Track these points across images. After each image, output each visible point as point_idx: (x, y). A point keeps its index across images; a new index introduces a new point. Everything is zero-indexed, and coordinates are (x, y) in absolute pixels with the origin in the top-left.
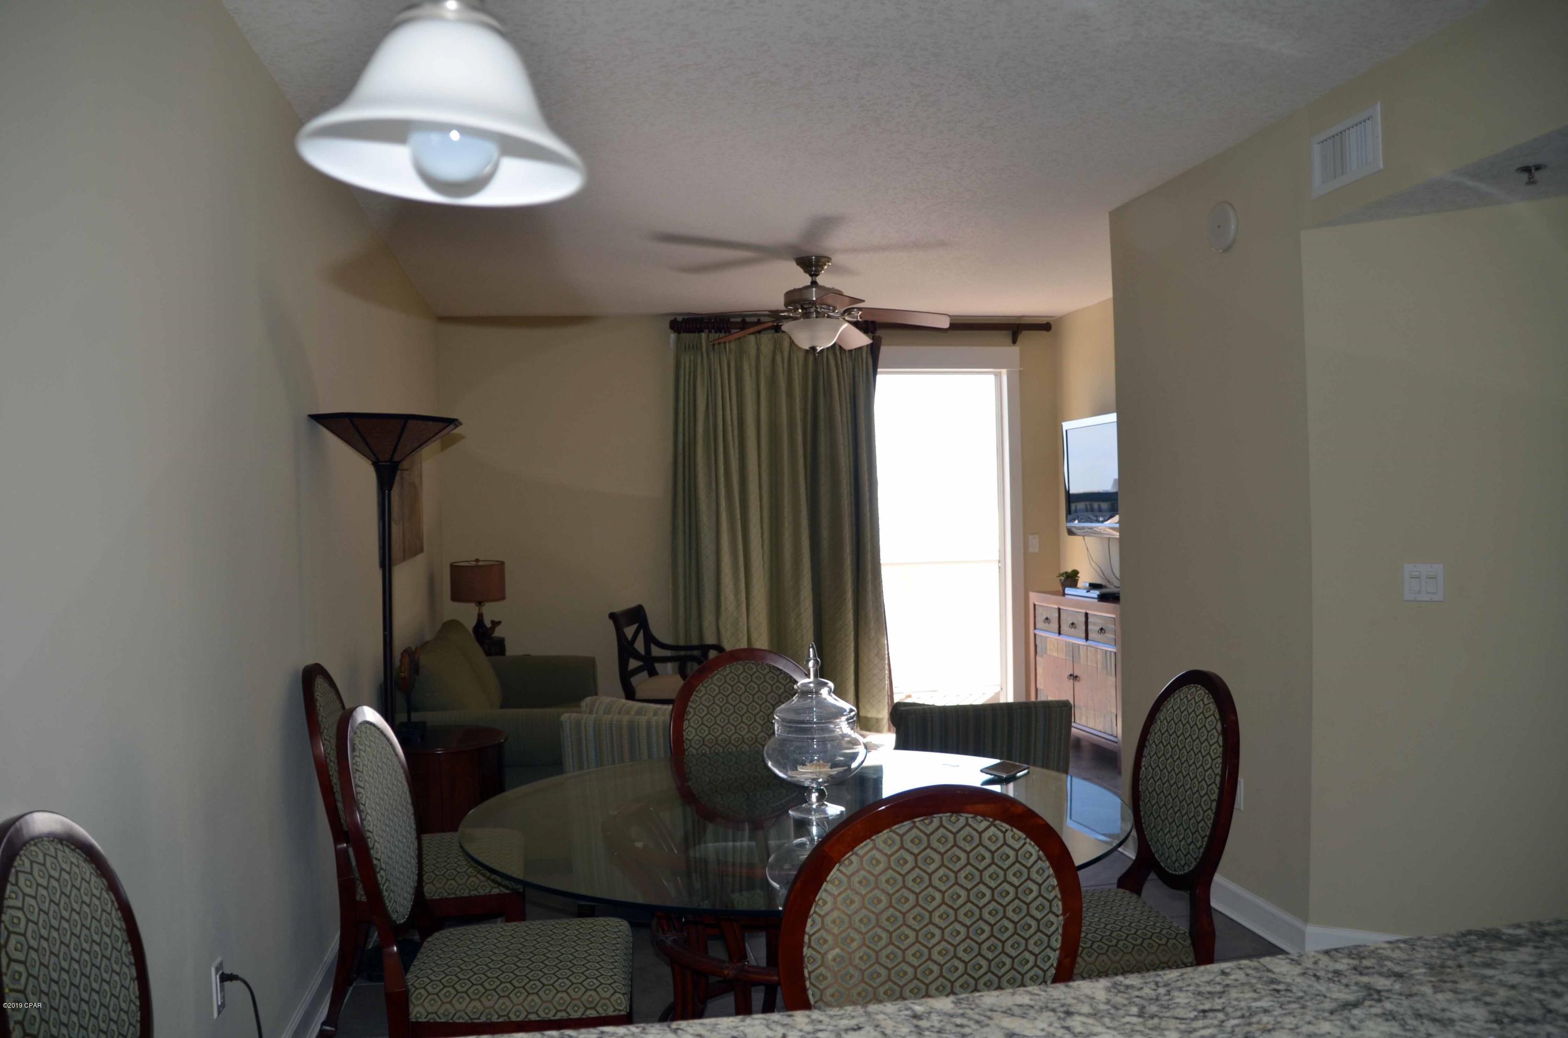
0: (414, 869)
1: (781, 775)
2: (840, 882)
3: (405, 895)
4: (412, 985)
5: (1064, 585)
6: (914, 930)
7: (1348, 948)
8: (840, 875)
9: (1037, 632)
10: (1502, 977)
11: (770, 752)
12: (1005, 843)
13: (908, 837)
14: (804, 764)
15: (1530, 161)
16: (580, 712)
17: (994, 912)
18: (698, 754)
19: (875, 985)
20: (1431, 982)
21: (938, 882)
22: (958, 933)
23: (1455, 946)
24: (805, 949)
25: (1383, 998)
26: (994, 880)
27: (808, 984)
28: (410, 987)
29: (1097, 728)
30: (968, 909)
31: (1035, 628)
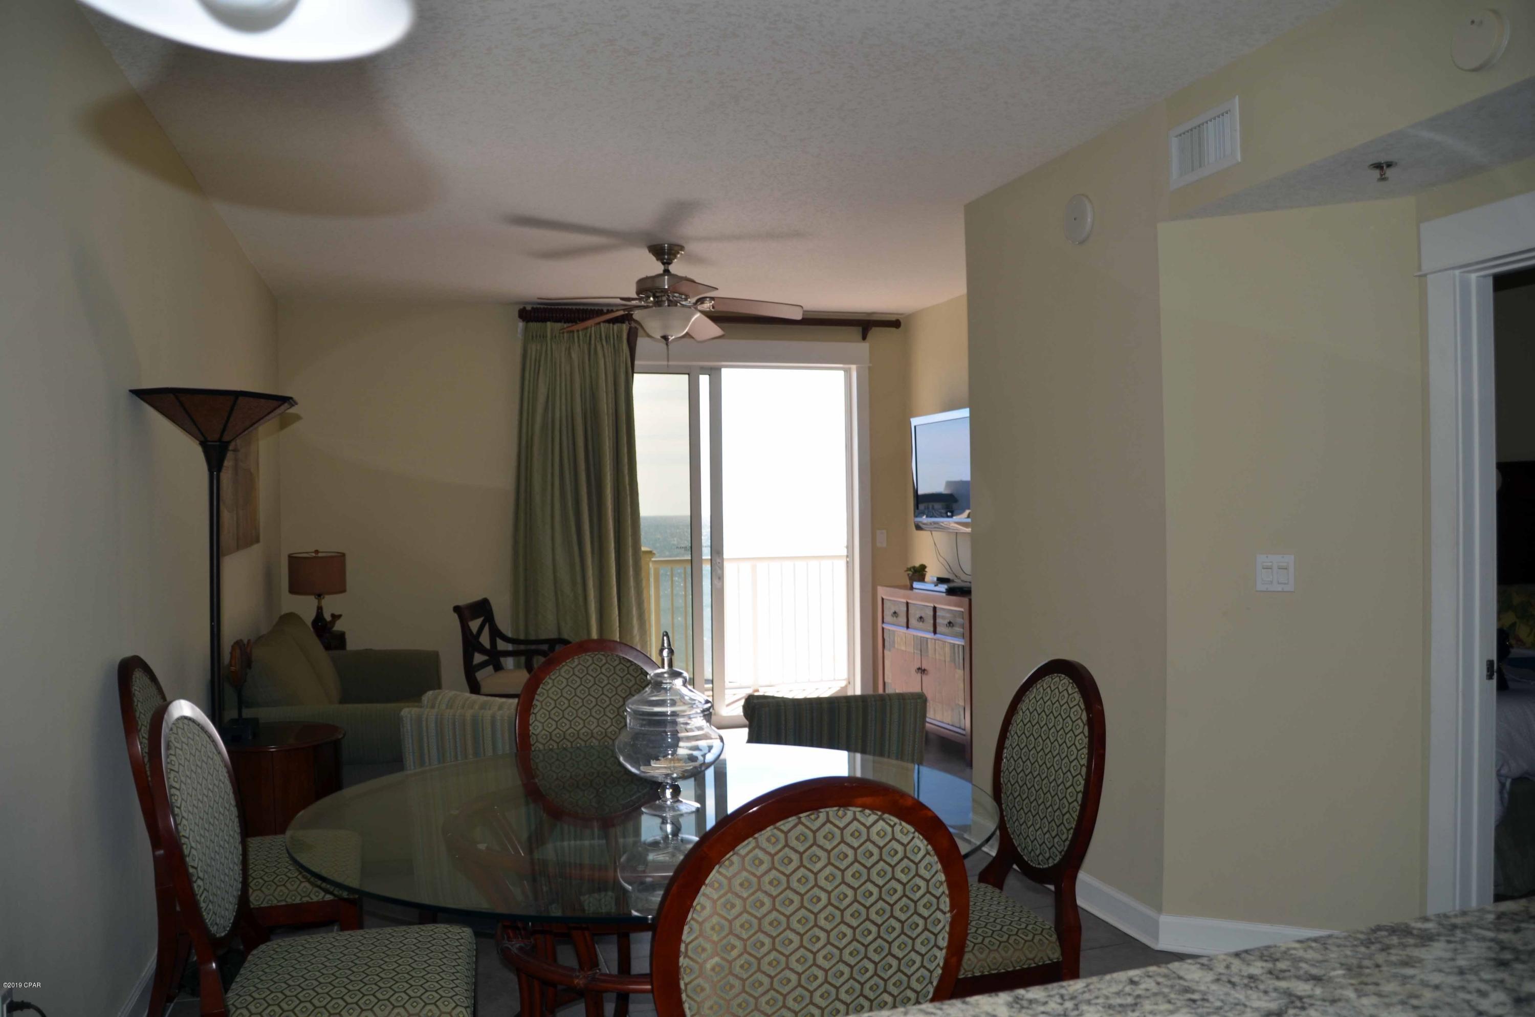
0: (237, 876)
1: (634, 770)
2: (721, 885)
3: (227, 906)
4: (233, 1004)
5: (912, 580)
6: (798, 933)
7: (1258, 949)
8: (720, 877)
9: (884, 626)
10: (1422, 976)
11: (622, 746)
12: (894, 838)
13: (793, 835)
14: (657, 759)
15: (1383, 159)
16: (421, 707)
17: (881, 912)
18: (545, 749)
19: (756, 995)
20: (1352, 985)
21: (824, 881)
22: (845, 935)
23: (1368, 943)
24: (681, 959)
25: (1306, 1005)
26: (881, 877)
27: (684, 996)
28: (231, 1007)
29: (945, 721)
30: (854, 909)
31: (883, 622)
